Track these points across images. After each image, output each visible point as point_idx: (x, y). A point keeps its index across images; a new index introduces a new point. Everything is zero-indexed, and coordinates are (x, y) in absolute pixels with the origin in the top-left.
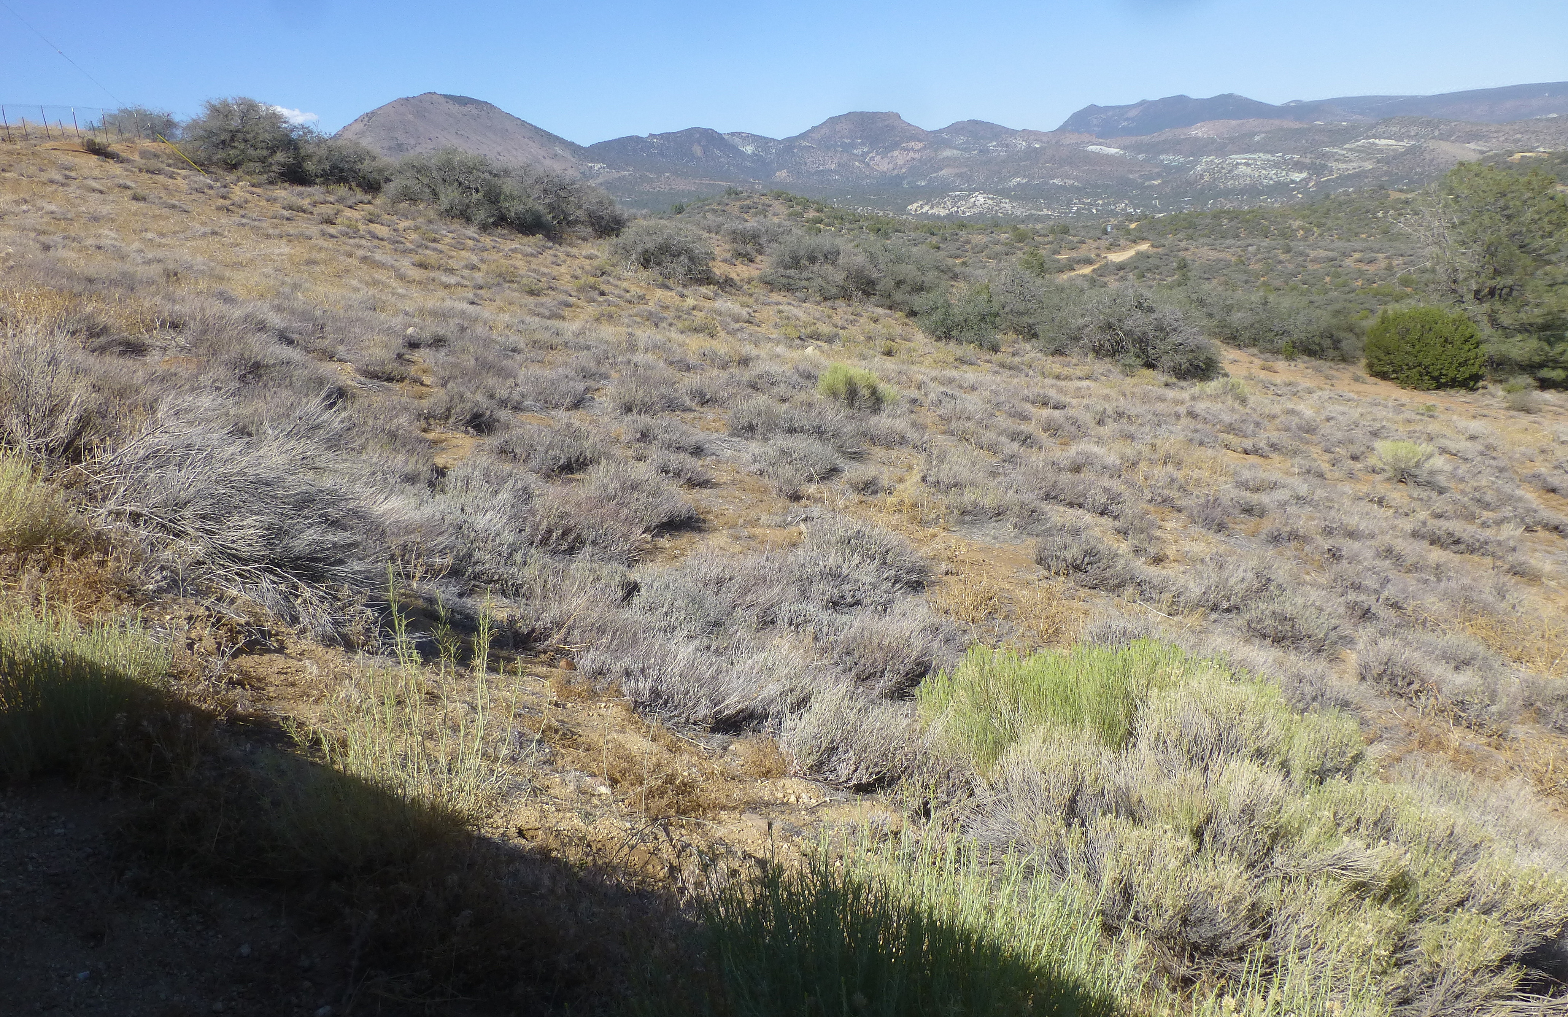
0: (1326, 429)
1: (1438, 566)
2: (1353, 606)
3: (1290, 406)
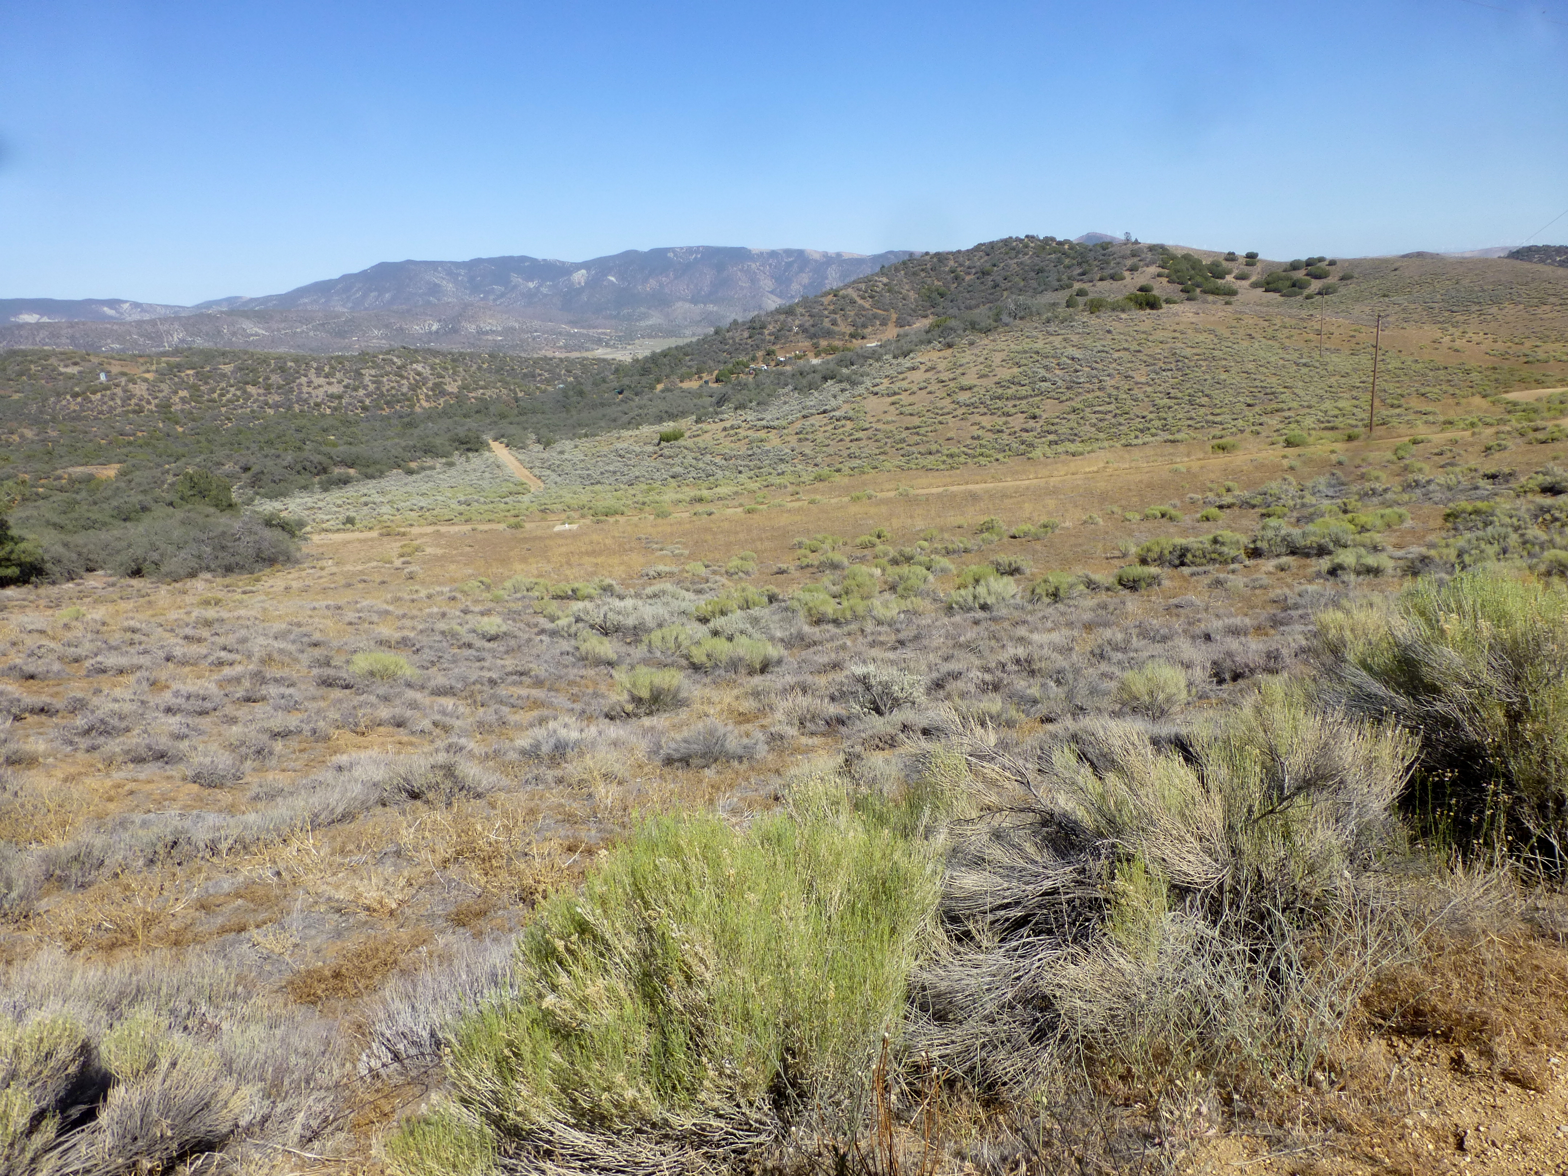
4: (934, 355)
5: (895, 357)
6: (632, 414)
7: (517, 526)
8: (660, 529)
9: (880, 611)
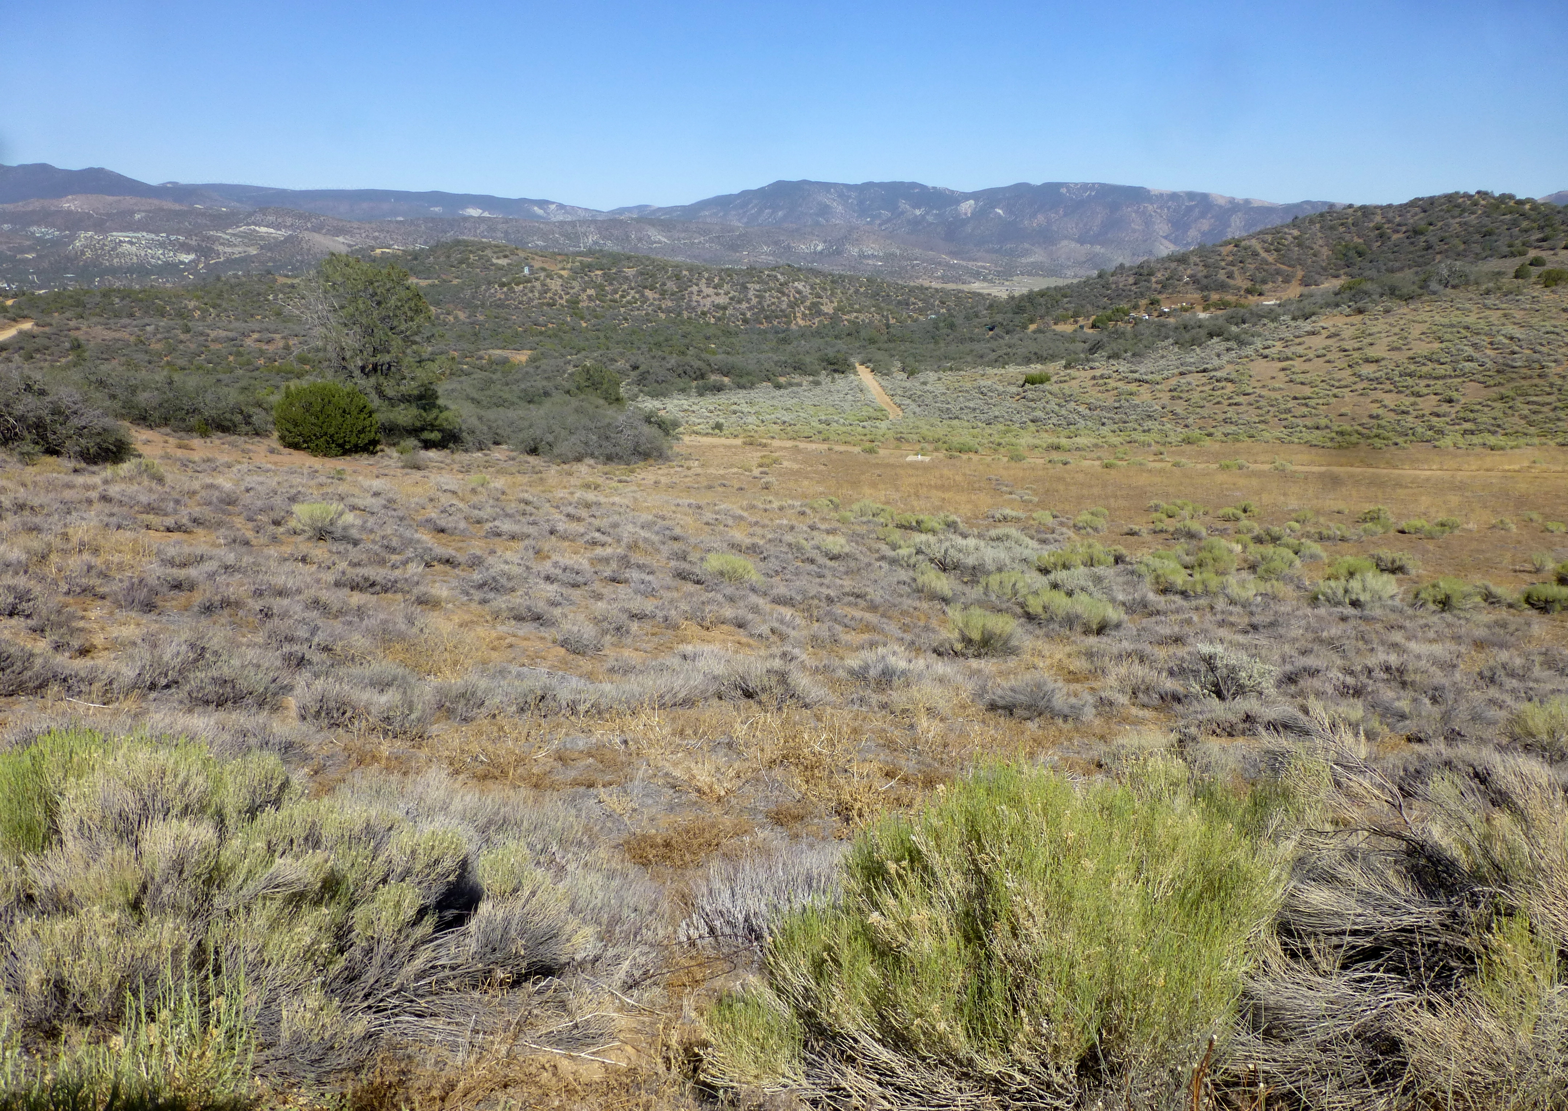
0: (247, 498)
1: (359, 608)
2: (287, 658)
3: (209, 480)
4: (1340, 321)
5: (1294, 319)
6: (1000, 353)
7: (871, 451)
8: (1012, 472)
9: (1234, 590)
